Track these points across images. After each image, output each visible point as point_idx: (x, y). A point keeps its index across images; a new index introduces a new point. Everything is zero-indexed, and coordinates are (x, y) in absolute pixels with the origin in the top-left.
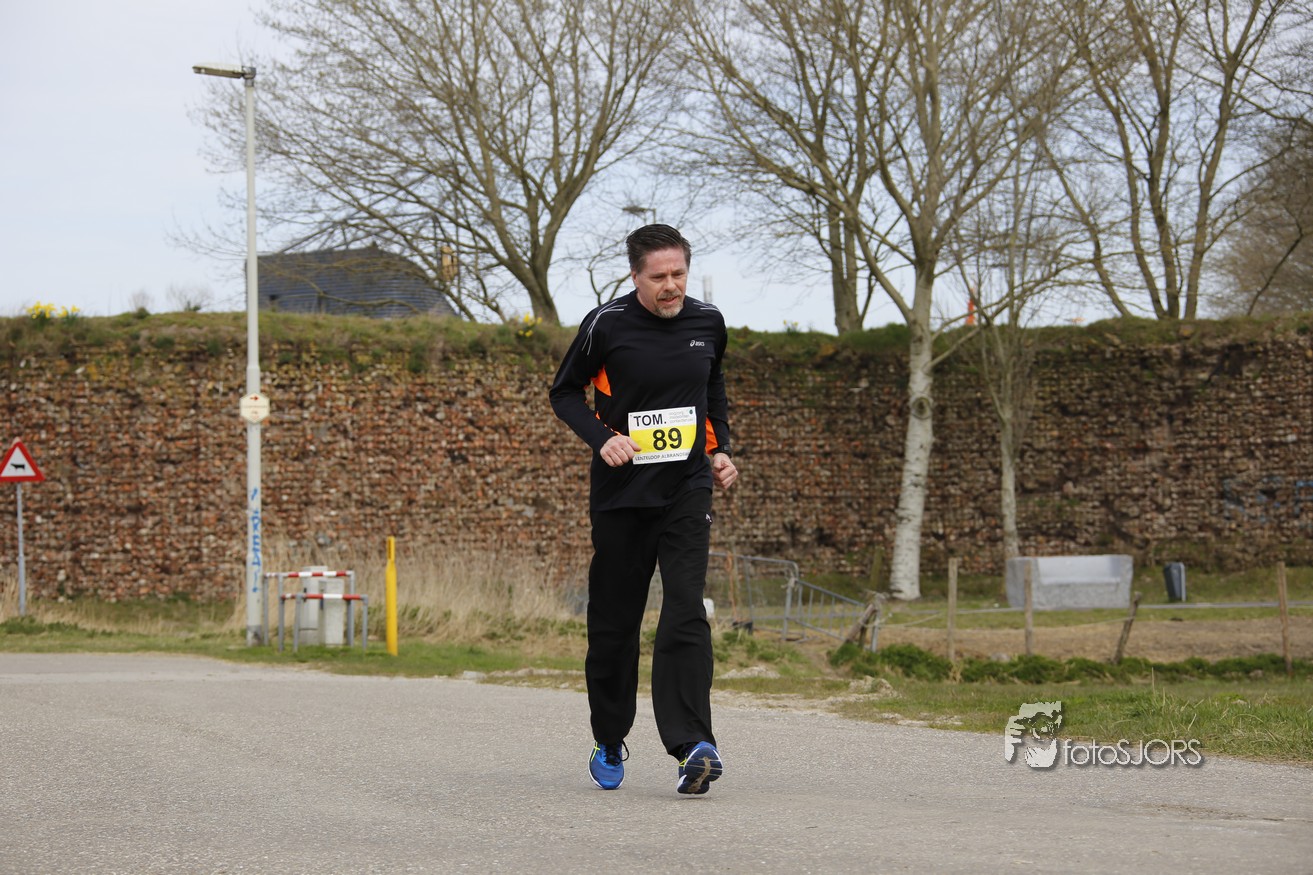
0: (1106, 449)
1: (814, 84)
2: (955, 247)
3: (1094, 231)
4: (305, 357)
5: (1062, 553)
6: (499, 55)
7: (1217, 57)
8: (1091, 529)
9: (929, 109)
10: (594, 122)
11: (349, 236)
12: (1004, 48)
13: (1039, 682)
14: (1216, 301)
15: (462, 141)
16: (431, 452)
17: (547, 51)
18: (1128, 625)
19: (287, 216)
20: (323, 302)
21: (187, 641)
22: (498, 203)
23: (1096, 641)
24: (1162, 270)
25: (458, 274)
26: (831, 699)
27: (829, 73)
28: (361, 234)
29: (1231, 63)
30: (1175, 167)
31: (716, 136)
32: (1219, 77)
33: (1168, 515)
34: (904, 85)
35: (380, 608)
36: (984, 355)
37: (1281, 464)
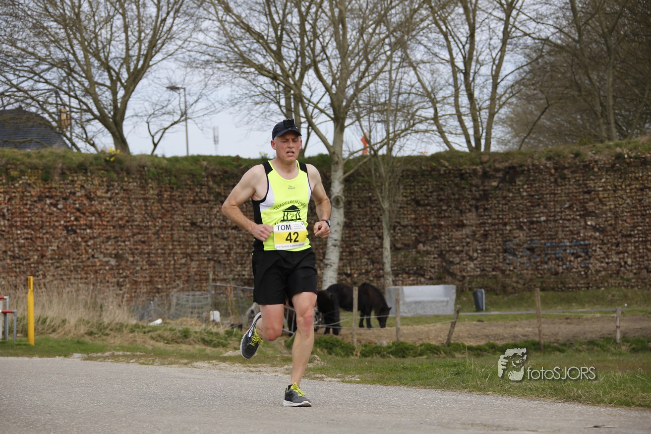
0: (441, 225)
1: (275, 17)
2: (356, 110)
3: (434, 102)
5: (417, 284)
7: (502, 5)
8: (433, 270)
9: (341, 32)
10: (149, 37)
11: (5, 102)
13: (404, 357)
14: (501, 142)
15: (72, 47)
16: (56, 227)
18: (453, 325)
22: (93, 84)
23: (436, 334)
24: (472, 124)
25: (70, 124)
26: (286, 367)
27: (284, 10)
28: (12, 101)
29: (509, 8)
30: (478, 66)
31: (220, 46)
32: (502, 15)
33: (475, 262)
34: (327, 18)
35: (24, 318)
36: (373, 172)
37: (538, 234)
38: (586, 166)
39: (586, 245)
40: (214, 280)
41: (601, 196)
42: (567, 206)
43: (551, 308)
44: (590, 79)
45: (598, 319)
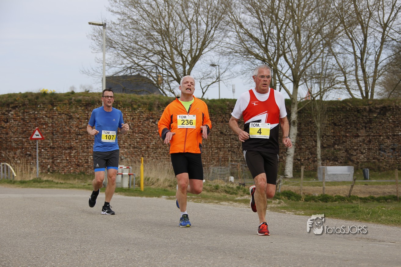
0: (347, 136)
1: (265, 30)
2: (305, 77)
3: (345, 73)
4: (119, 106)
5: (334, 165)
6: (175, 20)
7: (381, 24)
8: (342, 159)
9: (298, 38)
10: (202, 40)
11: (132, 71)
12: (320, 21)
13: (326, 202)
14: (379, 94)
15: (164, 45)
16: (154, 133)
17: (189, 19)
18: (352, 186)
19: (114, 65)
20: (124, 90)
21: (84, 186)
22: (174, 63)
23: (343, 190)
24: (364, 85)
25: (163, 83)
27: (269, 27)
28: (135, 71)
29: (385, 26)
30: (368, 56)
31: (237, 44)
32: (381, 30)
33: (364, 155)
34: (291, 31)
35: (139, 177)
36: (312, 108)
37: (397, 141)
40: (231, 161)
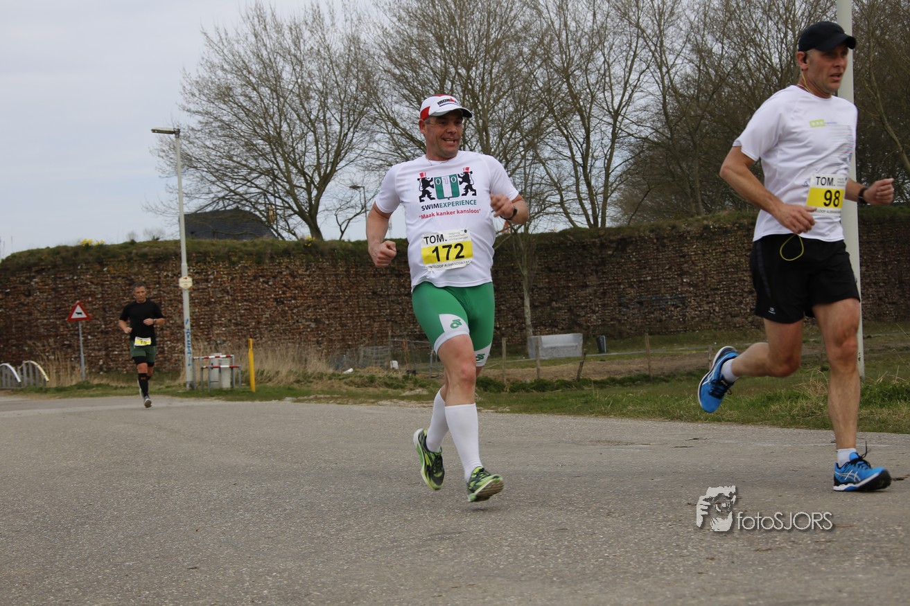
0: (569, 286)
3: (560, 190)
4: (208, 259)
5: (552, 334)
6: (290, 120)
7: (610, 112)
8: (564, 322)
10: (335, 148)
11: (226, 204)
12: (517, 110)
13: (544, 391)
14: (613, 219)
15: (276, 159)
16: (267, 300)
17: (312, 117)
18: (582, 364)
19: (197, 196)
20: (215, 234)
21: (159, 389)
22: (293, 186)
23: (568, 371)
24: (590, 206)
25: (276, 219)
28: (231, 202)
29: (615, 114)
30: (594, 161)
31: (390, 153)
32: (611, 121)
33: (597, 314)
34: (473, 128)
35: (246, 371)
36: (514, 247)
37: (645, 290)
38: (680, 236)
39: (683, 298)
40: (392, 336)
41: (693, 259)
42: (667, 268)
43: (657, 348)
44: (681, 168)
45: (694, 355)
